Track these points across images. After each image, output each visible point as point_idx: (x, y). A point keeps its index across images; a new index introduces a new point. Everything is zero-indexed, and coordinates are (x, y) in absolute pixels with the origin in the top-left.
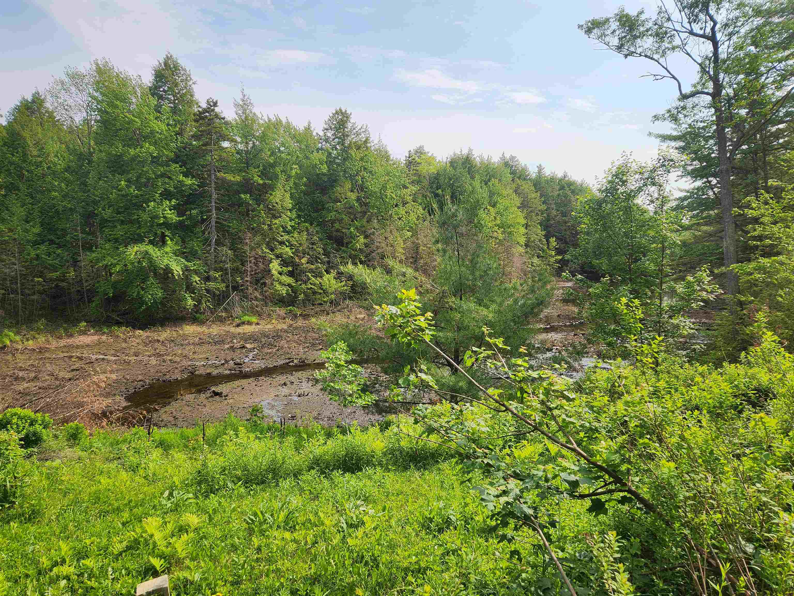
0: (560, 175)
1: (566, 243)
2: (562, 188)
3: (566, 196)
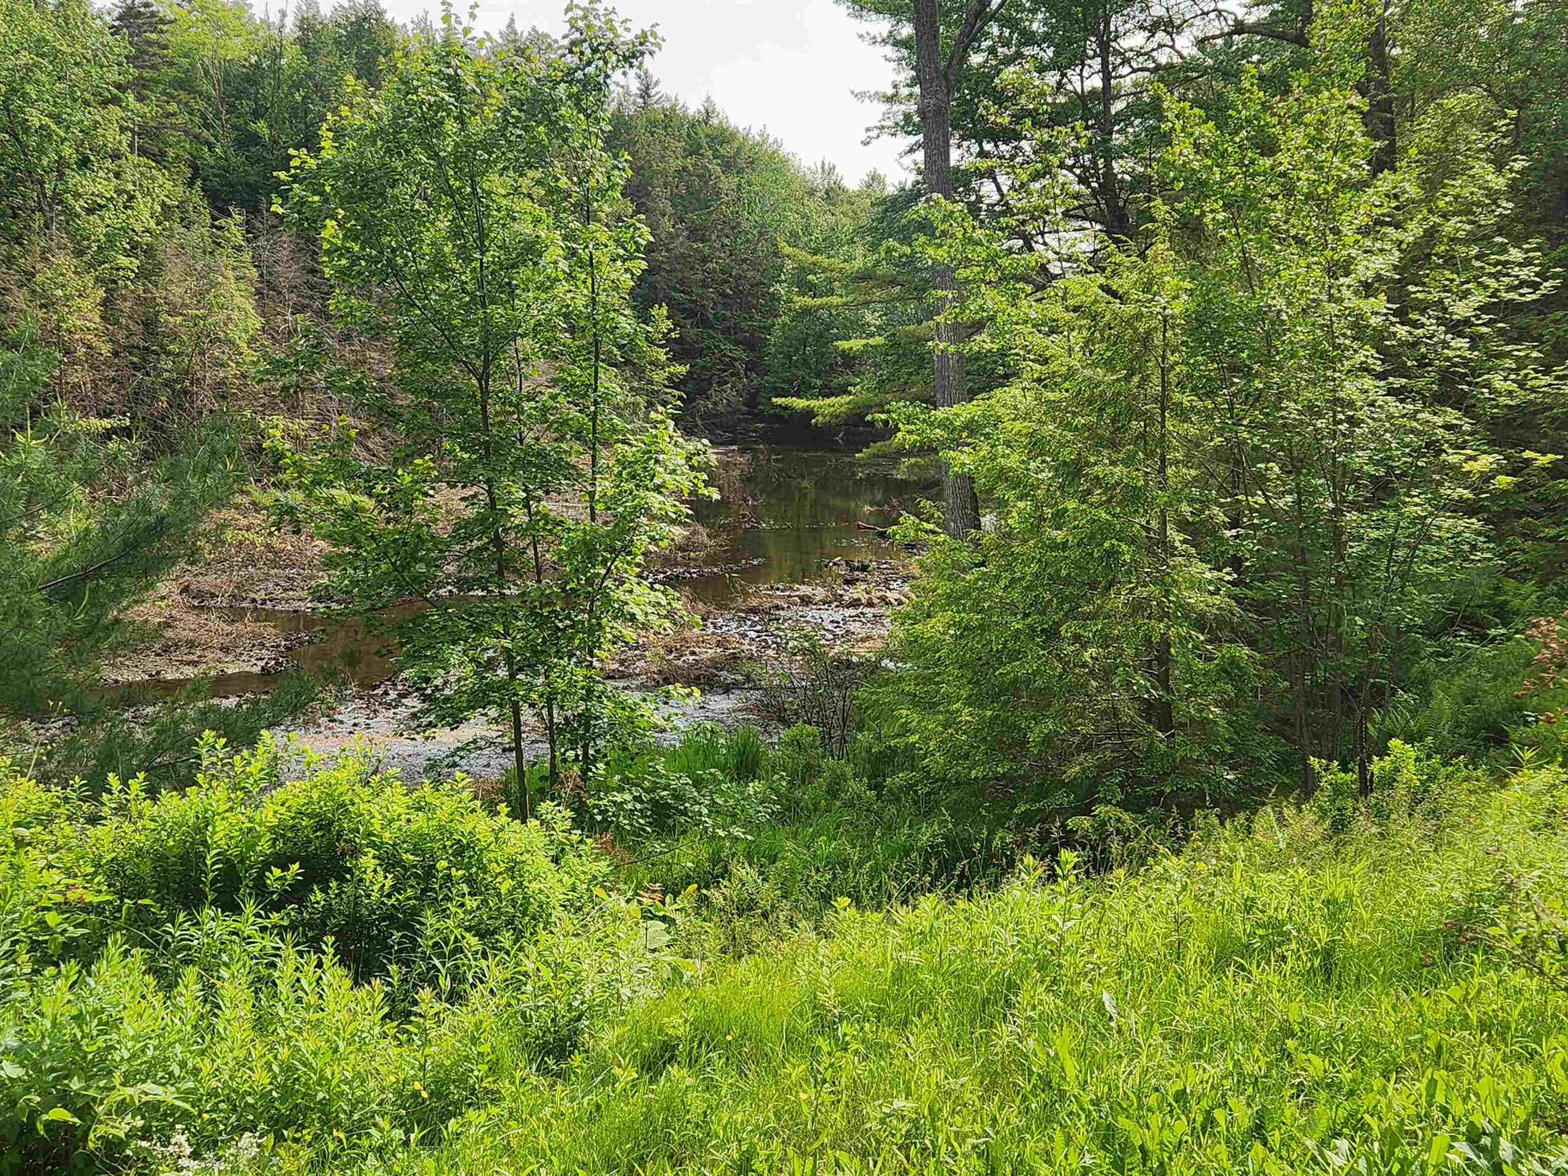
0: (693, 107)
1: (704, 322)
2: (694, 150)
3: (705, 176)
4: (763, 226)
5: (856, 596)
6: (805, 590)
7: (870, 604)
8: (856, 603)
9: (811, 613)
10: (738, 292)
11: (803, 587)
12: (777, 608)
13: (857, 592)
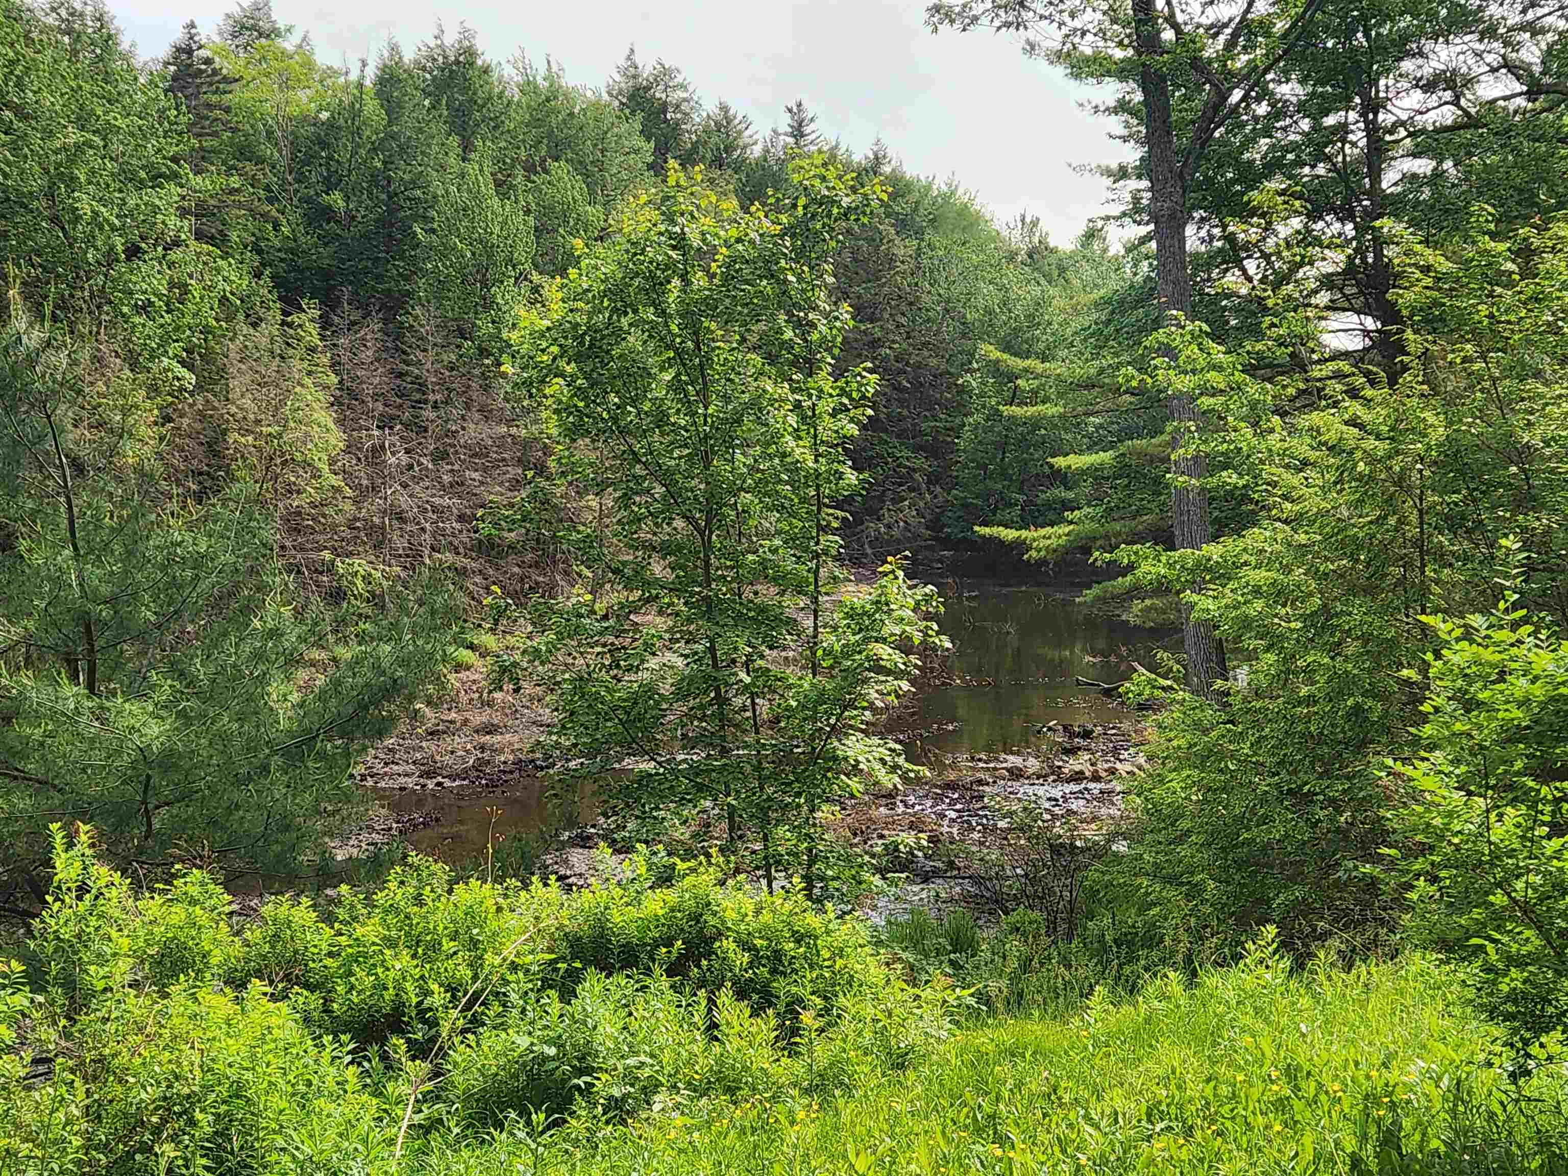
0: (859, 151)
4: (948, 301)
5: (1078, 768)
6: (1014, 760)
7: (1096, 778)
8: (1077, 777)
9: (1024, 789)
10: (918, 385)
11: (1011, 758)
12: (980, 782)
13: (1080, 763)
